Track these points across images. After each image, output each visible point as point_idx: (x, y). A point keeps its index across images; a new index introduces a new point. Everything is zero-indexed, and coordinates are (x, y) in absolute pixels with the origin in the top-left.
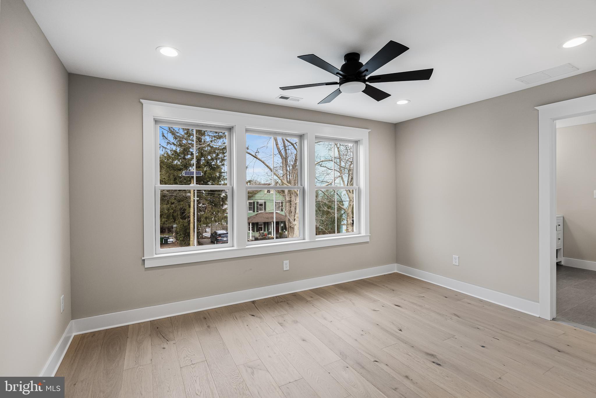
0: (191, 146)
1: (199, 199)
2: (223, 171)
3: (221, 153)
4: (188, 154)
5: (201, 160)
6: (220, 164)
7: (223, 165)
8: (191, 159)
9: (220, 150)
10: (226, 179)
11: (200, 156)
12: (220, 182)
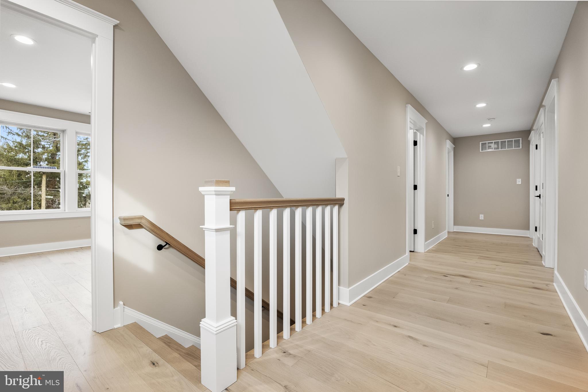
0: (41, 139)
1: (53, 197)
2: (85, 168)
3: (84, 148)
4: (39, 148)
5: (57, 155)
6: (83, 160)
7: (86, 162)
8: (43, 153)
9: (83, 145)
10: (89, 176)
11: (55, 150)
12: (82, 179)
